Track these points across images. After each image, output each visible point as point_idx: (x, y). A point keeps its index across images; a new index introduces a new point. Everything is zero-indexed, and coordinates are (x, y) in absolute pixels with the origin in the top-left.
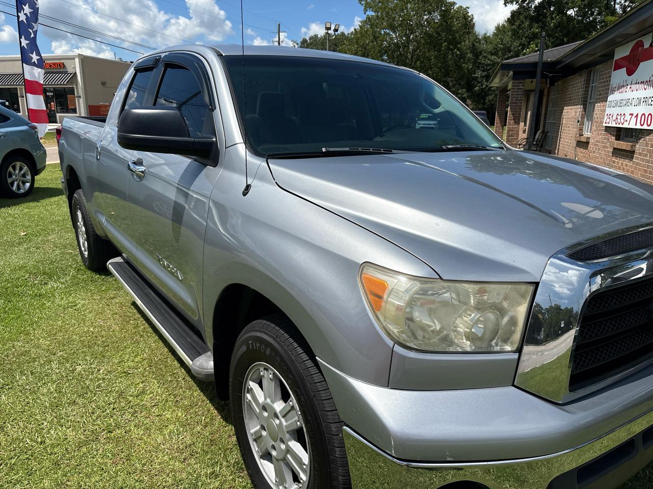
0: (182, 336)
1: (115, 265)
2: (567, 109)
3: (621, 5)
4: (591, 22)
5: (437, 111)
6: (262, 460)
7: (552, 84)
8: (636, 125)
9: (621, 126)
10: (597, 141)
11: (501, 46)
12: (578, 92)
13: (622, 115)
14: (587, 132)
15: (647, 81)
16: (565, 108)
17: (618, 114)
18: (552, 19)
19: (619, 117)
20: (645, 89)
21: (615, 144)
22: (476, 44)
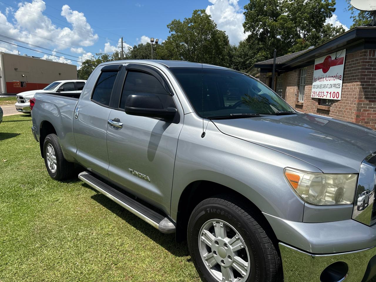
0: (145, 211)
1: (84, 176)
2: (288, 88)
3: (303, 33)
4: (289, 41)
5: (259, 93)
6: (211, 270)
7: (279, 75)
8: (330, 97)
9: (321, 98)
10: (307, 105)
11: (243, 53)
12: (294, 80)
13: (322, 92)
14: (301, 100)
15: (335, 76)
16: (287, 87)
17: (319, 92)
18: (269, 40)
19: (320, 94)
20: (334, 80)
21: (319, 107)
22: (230, 52)
